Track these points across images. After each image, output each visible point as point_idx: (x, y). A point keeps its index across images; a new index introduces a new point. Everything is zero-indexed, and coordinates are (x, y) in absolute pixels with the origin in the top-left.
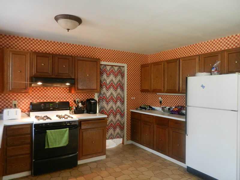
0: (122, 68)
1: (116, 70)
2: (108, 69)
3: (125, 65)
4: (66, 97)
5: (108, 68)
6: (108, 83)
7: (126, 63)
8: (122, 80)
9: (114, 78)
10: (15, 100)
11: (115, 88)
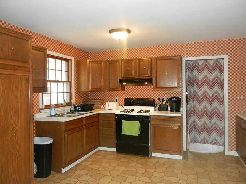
0: (220, 61)
1: (211, 65)
2: (200, 65)
3: (226, 57)
4: (153, 95)
5: (200, 63)
6: (200, 80)
7: (227, 54)
8: (221, 76)
9: (208, 74)
10: (117, 96)
11: (210, 85)
